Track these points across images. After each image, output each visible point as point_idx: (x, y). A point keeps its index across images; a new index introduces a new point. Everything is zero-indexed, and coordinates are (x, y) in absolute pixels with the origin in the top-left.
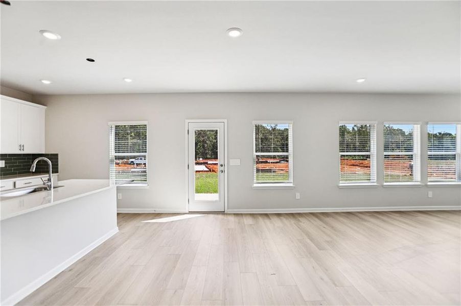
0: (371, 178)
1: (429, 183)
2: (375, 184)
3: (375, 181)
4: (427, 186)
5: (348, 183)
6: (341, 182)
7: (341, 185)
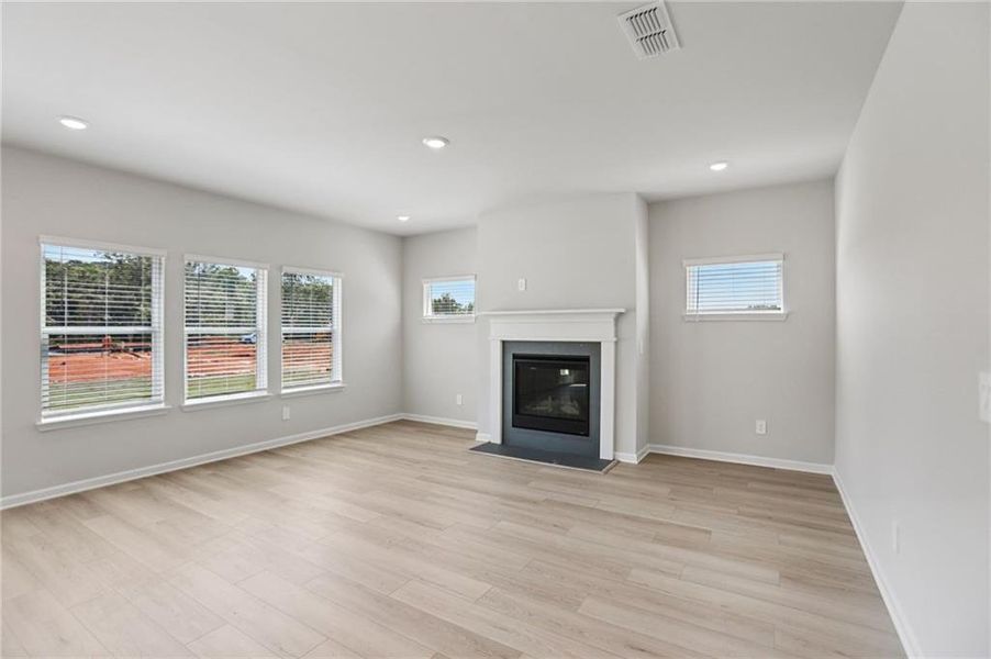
0: (153, 393)
1: (284, 391)
2: (162, 406)
3: (162, 398)
4: (280, 396)
5: (73, 413)
6: (44, 413)
7: (44, 421)
